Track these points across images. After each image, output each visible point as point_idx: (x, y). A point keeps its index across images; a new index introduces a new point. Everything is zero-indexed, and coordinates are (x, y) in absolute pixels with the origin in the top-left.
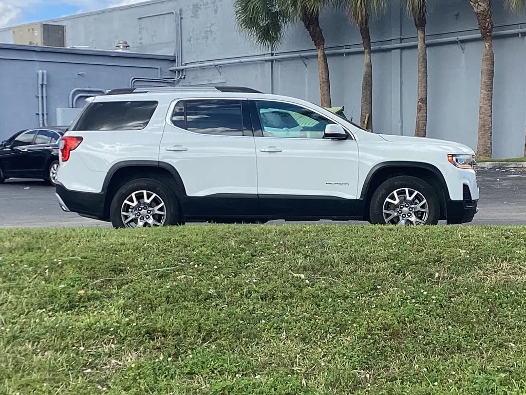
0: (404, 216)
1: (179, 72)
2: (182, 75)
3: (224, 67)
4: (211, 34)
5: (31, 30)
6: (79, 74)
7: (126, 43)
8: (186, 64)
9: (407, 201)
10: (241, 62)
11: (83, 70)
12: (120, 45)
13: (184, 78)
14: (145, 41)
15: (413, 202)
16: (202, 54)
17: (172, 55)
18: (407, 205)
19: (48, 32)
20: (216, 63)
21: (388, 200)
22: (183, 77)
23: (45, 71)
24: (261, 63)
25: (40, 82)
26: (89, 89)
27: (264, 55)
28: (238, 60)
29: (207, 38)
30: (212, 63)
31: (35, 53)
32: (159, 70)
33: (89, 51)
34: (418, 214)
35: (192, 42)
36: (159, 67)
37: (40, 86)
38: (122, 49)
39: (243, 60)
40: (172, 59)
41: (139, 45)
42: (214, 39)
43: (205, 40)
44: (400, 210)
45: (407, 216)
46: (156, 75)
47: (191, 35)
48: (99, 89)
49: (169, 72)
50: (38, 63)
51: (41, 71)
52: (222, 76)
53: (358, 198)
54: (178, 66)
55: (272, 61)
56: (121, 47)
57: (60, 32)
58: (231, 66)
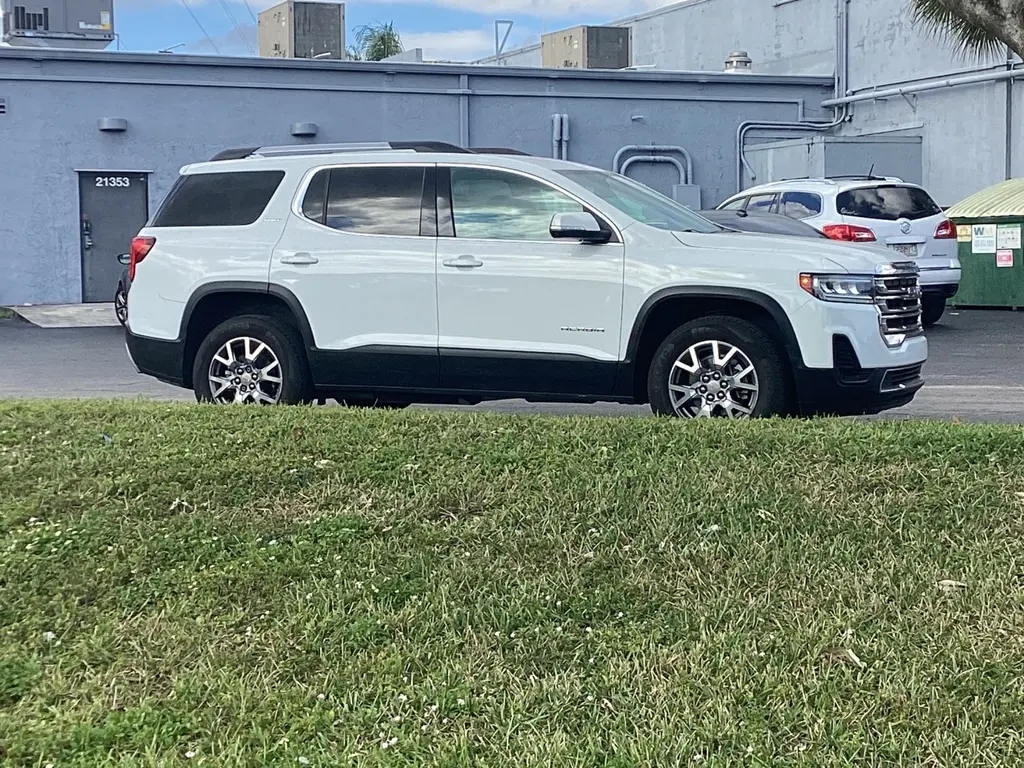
0: (710, 397)
1: (840, 108)
2: (846, 115)
3: (923, 95)
4: (901, 30)
5: (568, 39)
6: (633, 120)
7: (745, 55)
8: (854, 93)
9: (715, 367)
10: (948, 85)
11: (640, 111)
12: (732, 59)
13: (850, 120)
14: (786, 51)
15: (729, 369)
16: (882, 71)
17: (831, 75)
18: (717, 376)
19: (598, 42)
20: (905, 88)
21: (678, 363)
22: (847, 119)
23: (565, 116)
24: (989, 85)
25: (556, 136)
26: (651, 147)
27: (995, 68)
28: (943, 82)
29: (893, 39)
30: (896, 90)
31: (548, 83)
32: (800, 107)
33: (655, 73)
34: (741, 395)
35: (866, 48)
36: (800, 101)
37: (555, 144)
38: (736, 67)
39: (952, 81)
40: (828, 83)
41: (775, 58)
42: (906, 40)
43: (888, 43)
44: (702, 386)
45: (716, 398)
46: (794, 117)
47: (865, 34)
48: (672, 147)
49: (822, 110)
50: (554, 100)
51: (557, 116)
52: (917, 115)
53: (622, 359)
54: (838, 97)
55: (1007, 79)
56: (735, 64)
57: (621, 40)
58: (934, 94)
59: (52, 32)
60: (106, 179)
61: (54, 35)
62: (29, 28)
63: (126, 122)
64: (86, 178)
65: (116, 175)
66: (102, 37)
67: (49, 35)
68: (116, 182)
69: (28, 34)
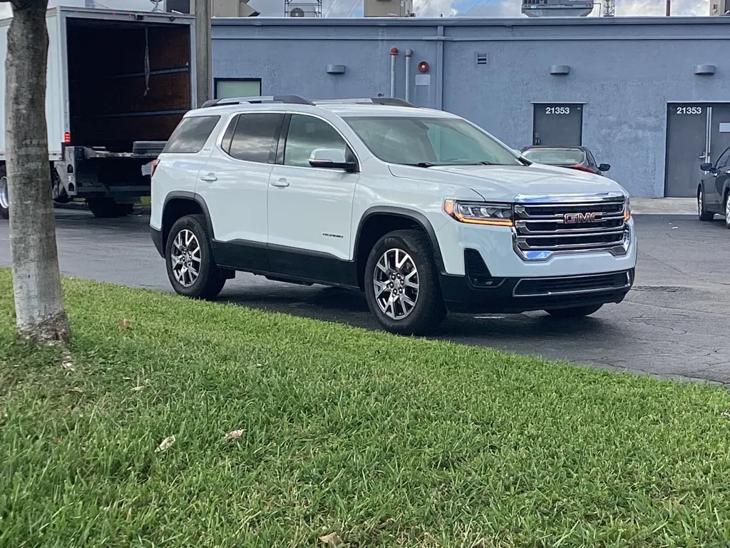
59: (550, 5)
60: (553, 109)
61: (551, 7)
62: (534, 3)
63: (569, 68)
64: (539, 108)
65: (560, 105)
66: (585, 6)
67: (547, 7)
68: (560, 111)
69: (532, 7)
